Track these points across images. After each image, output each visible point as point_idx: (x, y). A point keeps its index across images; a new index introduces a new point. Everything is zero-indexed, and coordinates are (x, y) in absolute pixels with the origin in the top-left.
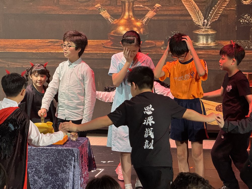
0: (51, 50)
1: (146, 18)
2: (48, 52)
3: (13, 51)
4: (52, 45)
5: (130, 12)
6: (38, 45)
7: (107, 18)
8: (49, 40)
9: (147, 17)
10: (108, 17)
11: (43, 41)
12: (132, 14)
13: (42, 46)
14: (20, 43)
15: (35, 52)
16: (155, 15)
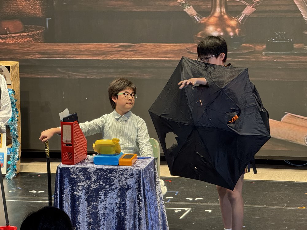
0: (122, 56)
1: (242, 15)
2: (119, 59)
3: (75, 58)
4: (123, 50)
5: (222, 8)
6: (106, 50)
7: (192, 15)
8: (119, 44)
9: (244, 14)
10: (195, 15)
11: (112, 45)
12: (224, 11)
13: (110, 52)
14: (84, 49)
15: (102, 59)
16: (254, 11)
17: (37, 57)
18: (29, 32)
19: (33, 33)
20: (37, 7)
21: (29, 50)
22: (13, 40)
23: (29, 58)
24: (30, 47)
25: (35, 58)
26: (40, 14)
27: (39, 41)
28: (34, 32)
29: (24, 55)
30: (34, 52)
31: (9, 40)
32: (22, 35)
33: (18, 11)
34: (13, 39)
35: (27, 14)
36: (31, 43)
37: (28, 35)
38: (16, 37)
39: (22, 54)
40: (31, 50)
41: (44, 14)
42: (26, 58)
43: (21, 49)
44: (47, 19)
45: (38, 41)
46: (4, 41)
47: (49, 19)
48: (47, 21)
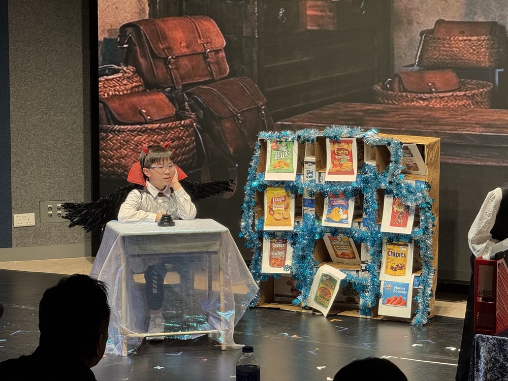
17: (478, 131)
18: (466, 91)
19: (473, 92)
20: (483, 50)
21: (465, 120)
22: (441, 103)
23: (464, 132)
24: (466, 115)
25: (474, 133)
26: (486, 62)
27: (483, 105)
28: (475, 91)
29: (457, 127)
30: (473, 124)
31: (435, 102)
32: (455, 95)
33: (452, 56)
34: (440, 101)
35: (466, 61)
36: (469, 108)
37: (465, 95)
38: (446, 98)
39: (454, 126)
40: (468, 120)
41: (492, 62)
42: (460, 132)
43: (452, 118)
44: (498, 70)
45: (480, 106)
46: (427, 103)
47: (500, 70)
48: (497, 74)
